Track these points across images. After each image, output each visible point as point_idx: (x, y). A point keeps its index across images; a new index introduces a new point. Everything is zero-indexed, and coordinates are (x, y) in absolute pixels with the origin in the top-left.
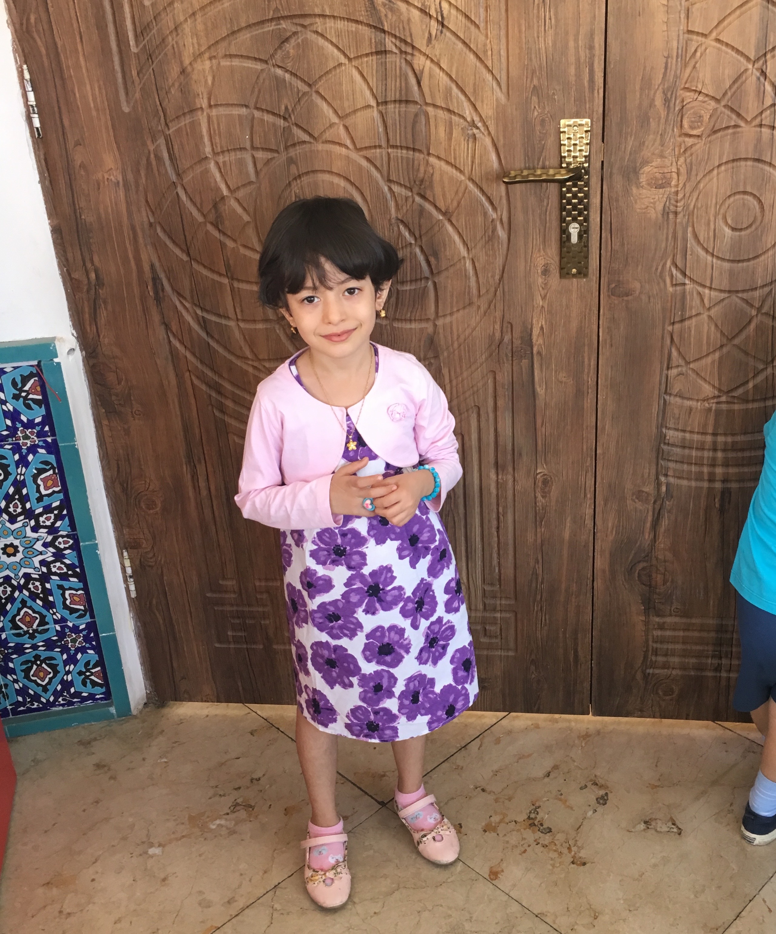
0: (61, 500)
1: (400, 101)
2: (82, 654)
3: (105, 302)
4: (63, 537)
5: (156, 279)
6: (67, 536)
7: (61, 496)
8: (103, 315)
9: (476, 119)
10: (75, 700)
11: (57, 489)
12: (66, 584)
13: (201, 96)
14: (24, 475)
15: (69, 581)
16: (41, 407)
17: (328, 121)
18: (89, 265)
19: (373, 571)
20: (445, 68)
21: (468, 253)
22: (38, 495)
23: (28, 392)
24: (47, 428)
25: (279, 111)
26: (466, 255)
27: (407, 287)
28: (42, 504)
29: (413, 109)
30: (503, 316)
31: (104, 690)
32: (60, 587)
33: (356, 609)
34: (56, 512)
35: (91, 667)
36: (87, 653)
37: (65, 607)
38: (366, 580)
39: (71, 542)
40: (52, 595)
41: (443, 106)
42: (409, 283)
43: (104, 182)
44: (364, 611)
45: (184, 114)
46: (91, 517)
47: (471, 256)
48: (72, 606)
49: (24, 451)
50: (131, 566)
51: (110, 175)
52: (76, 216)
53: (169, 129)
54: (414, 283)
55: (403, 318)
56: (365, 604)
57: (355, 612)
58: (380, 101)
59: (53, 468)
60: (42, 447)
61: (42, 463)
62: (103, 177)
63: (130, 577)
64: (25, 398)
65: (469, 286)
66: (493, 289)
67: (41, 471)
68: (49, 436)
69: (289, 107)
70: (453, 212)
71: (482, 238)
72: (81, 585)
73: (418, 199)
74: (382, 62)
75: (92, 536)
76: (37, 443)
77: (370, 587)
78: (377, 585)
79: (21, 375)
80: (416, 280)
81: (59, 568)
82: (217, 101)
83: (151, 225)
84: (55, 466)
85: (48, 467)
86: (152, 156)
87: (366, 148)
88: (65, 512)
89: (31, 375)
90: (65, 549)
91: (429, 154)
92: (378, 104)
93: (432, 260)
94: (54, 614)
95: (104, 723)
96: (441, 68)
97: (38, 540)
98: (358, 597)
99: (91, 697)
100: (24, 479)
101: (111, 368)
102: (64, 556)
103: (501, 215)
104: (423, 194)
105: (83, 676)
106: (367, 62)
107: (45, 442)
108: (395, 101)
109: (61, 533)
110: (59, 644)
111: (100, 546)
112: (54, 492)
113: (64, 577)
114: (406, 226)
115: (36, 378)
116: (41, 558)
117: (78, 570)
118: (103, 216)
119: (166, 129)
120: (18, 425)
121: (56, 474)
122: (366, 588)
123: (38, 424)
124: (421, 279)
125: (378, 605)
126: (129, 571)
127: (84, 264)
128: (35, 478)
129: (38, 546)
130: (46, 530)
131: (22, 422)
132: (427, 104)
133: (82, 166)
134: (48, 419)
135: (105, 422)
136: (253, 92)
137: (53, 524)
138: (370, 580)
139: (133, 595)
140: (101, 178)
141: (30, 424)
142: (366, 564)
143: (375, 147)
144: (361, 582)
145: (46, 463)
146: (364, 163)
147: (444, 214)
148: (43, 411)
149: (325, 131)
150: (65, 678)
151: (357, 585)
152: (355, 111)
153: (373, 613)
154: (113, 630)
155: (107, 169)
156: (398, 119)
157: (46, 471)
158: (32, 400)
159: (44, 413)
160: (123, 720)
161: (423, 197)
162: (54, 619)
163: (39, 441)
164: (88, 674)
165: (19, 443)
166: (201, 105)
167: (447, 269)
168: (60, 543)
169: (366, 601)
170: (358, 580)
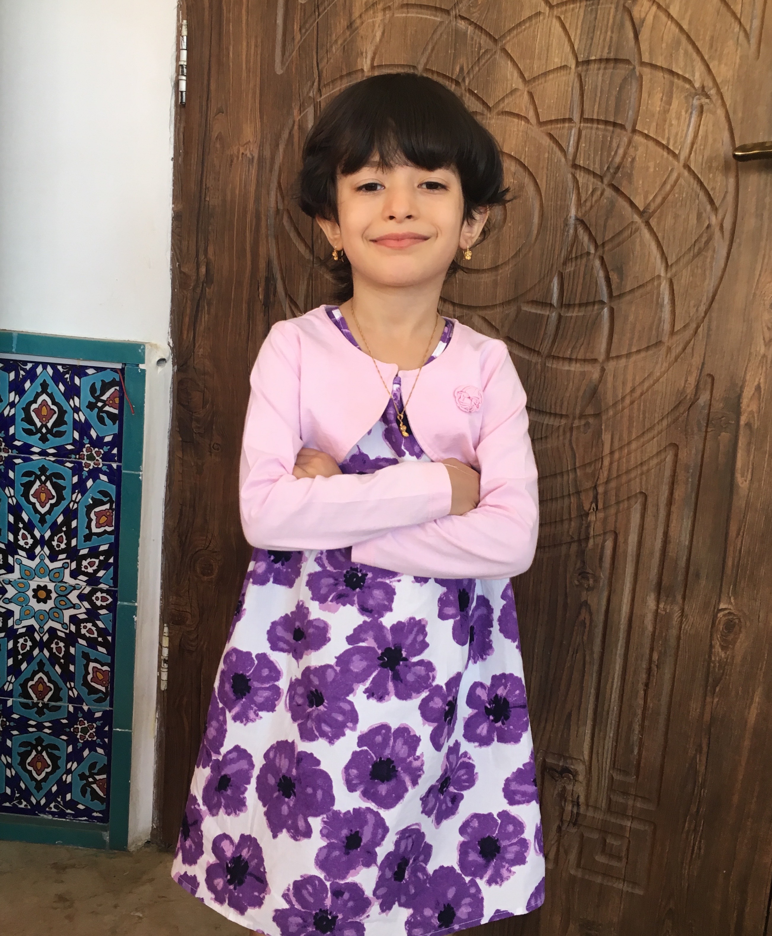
0: (111, 544)
1: (608, 60)
2: (90, 752)
3: (209, 304)
4: (102, 591)
5: (270, 280)
6: (107, 592)
7: (112, 538)
8: (205, 319)
9: (709, 83)
10: (69, 811)
11: (109, 529)
12: (92, 654)
13: (364, 54)
14: (78, 503)
15: (97, 650)
16: (114, 424)
17: (509, 86)
18: (202, 257)
19: (399, 623)
20: (675, 16)
21: (666, 270)
22: (87, 531)
23: (105, 403)
24: (115, 451)
25: (452, 74)
26: (663, 274)
27: (574, 313)
28: (89, 544)
29: (622, 70)
30: (703, 364)
31: (103, 807)
32: (86, 656)
33: (355, 686)
34: (102, 558)
35: (95, 771)
36: (96, 751)
37: (86, 683)
38: (384, 637)
39: (110, 600)
40: (74, 664)
41: (665, 66)
42: (576, 309)
43: (238, 158)
44: (366, 691)
45: (341, 77)
46: (137, 570)
47: (669, 275)
48: (93, 684)
49: (85, 474)
50: (169, 648)
51: (246, 150)
52: (200, 197)
53: (321, 96)
54: (583, 309)
55: (561, 355)
56: (371, 679)
57: (351, 691)
58: (580, 60)
59: (111, 501)
60: (105, 473)
61: (100, 492)
62: (239, 151)
63: (165, 661)
64: (101, 409)
65: (660, 318)
66: (693, 326)
67: (97, 503)
68: (115, 461)
69: (465, 68)
70: (654, 212)
71: (689, 249)
72: (109, 659)
73: (609, 192)
74: (592, 10)
75: (133, 596)
76: (100, 466)
77: (387, 652)
78: (398, 650)
79: (102, 381)
80: (587, 304)
81: (90, 631)
82: (381, 61)
83: (278, 211)
84: (114, 499)
85: (105, 500)
86: (296, 127)
87: (551, 122)
88: (111, 560)
89: (113, 383)
90: (102, 607)
91: (634, 131)
92: (578, 64)
93: (614, 277)
94: (71, 689)
95: (93, 851)
96: (669, 16)
97: (74, 588)
98: (364, 664)
99: (87, 812)
100: (77, 509)
101: (198, 385)
102: (97, 617)
103: (723, 219)
104: (616, 184)
105: (85, 782)
106: (573, 9)
107: (110, 467)
108: (600, 60)
109: (102, 586)
110: (68, 730)
111: (139, 611)
112: (105, 532)
113: (92, 643)
114: (587, 229)
115: (118, 388)
116: (72, 612)
117: (110, 638)
118: (229, 198)
119: (319, 95)
120: (86, 441)
121: (113, 510)
122: (380, 652)
123: (108, 444)
124: (594, 303)
125: (390, 686)
126: (165, 652)
127: (197, 256)
128: (90, 508)
129: (73, 597)
130: (85, 578)
131: (90, 437)
132: (643, 64)
133: (220, 137)
134: (117, 441)
135: (180, 454)
136: (425, 49)
137: (96, 571)
138: (389, 637)
139: (163, 687)
140: (236, 152)
141: (98, 443)
142: (391, 610)
143: (564, 120)
144: (376, 639)
145: (104, 493)
146: (546, 141)
147: (641, 214)
148: (115, 429)
149: (503, 99)
150: (64, 777)
151: (369, 643)
152: (545, 74)
153: (381, 699)
154: (130, 727)
155: (245, 142)
156: (599, 84)
157: (103, 503)
158: (107, 412)
159: (116, 432)
160: (115, 853)
161: (617, 190)
162: (69, 696)
163: (103, 465)
164: (91, 780)
165: (82, 463)
166: (363, 65)
167: (632, 291)
168: (97, 598)
169: (374, 674)
170: (371, 633)
